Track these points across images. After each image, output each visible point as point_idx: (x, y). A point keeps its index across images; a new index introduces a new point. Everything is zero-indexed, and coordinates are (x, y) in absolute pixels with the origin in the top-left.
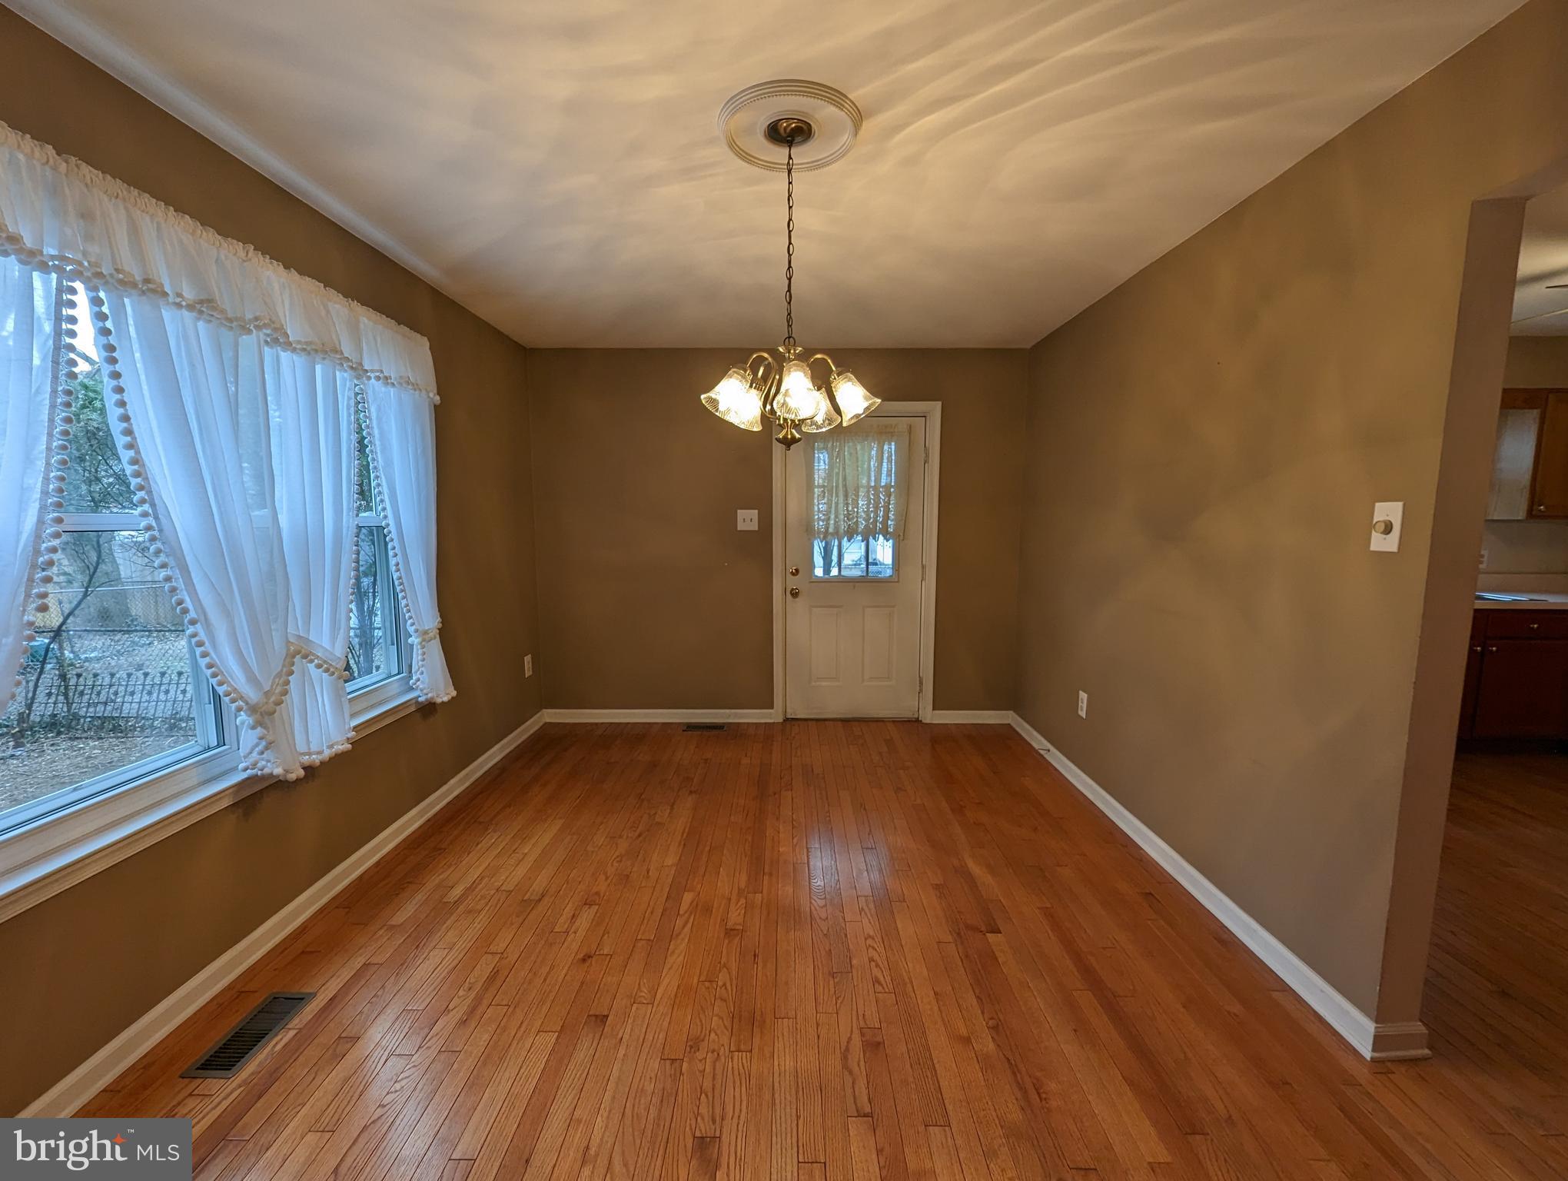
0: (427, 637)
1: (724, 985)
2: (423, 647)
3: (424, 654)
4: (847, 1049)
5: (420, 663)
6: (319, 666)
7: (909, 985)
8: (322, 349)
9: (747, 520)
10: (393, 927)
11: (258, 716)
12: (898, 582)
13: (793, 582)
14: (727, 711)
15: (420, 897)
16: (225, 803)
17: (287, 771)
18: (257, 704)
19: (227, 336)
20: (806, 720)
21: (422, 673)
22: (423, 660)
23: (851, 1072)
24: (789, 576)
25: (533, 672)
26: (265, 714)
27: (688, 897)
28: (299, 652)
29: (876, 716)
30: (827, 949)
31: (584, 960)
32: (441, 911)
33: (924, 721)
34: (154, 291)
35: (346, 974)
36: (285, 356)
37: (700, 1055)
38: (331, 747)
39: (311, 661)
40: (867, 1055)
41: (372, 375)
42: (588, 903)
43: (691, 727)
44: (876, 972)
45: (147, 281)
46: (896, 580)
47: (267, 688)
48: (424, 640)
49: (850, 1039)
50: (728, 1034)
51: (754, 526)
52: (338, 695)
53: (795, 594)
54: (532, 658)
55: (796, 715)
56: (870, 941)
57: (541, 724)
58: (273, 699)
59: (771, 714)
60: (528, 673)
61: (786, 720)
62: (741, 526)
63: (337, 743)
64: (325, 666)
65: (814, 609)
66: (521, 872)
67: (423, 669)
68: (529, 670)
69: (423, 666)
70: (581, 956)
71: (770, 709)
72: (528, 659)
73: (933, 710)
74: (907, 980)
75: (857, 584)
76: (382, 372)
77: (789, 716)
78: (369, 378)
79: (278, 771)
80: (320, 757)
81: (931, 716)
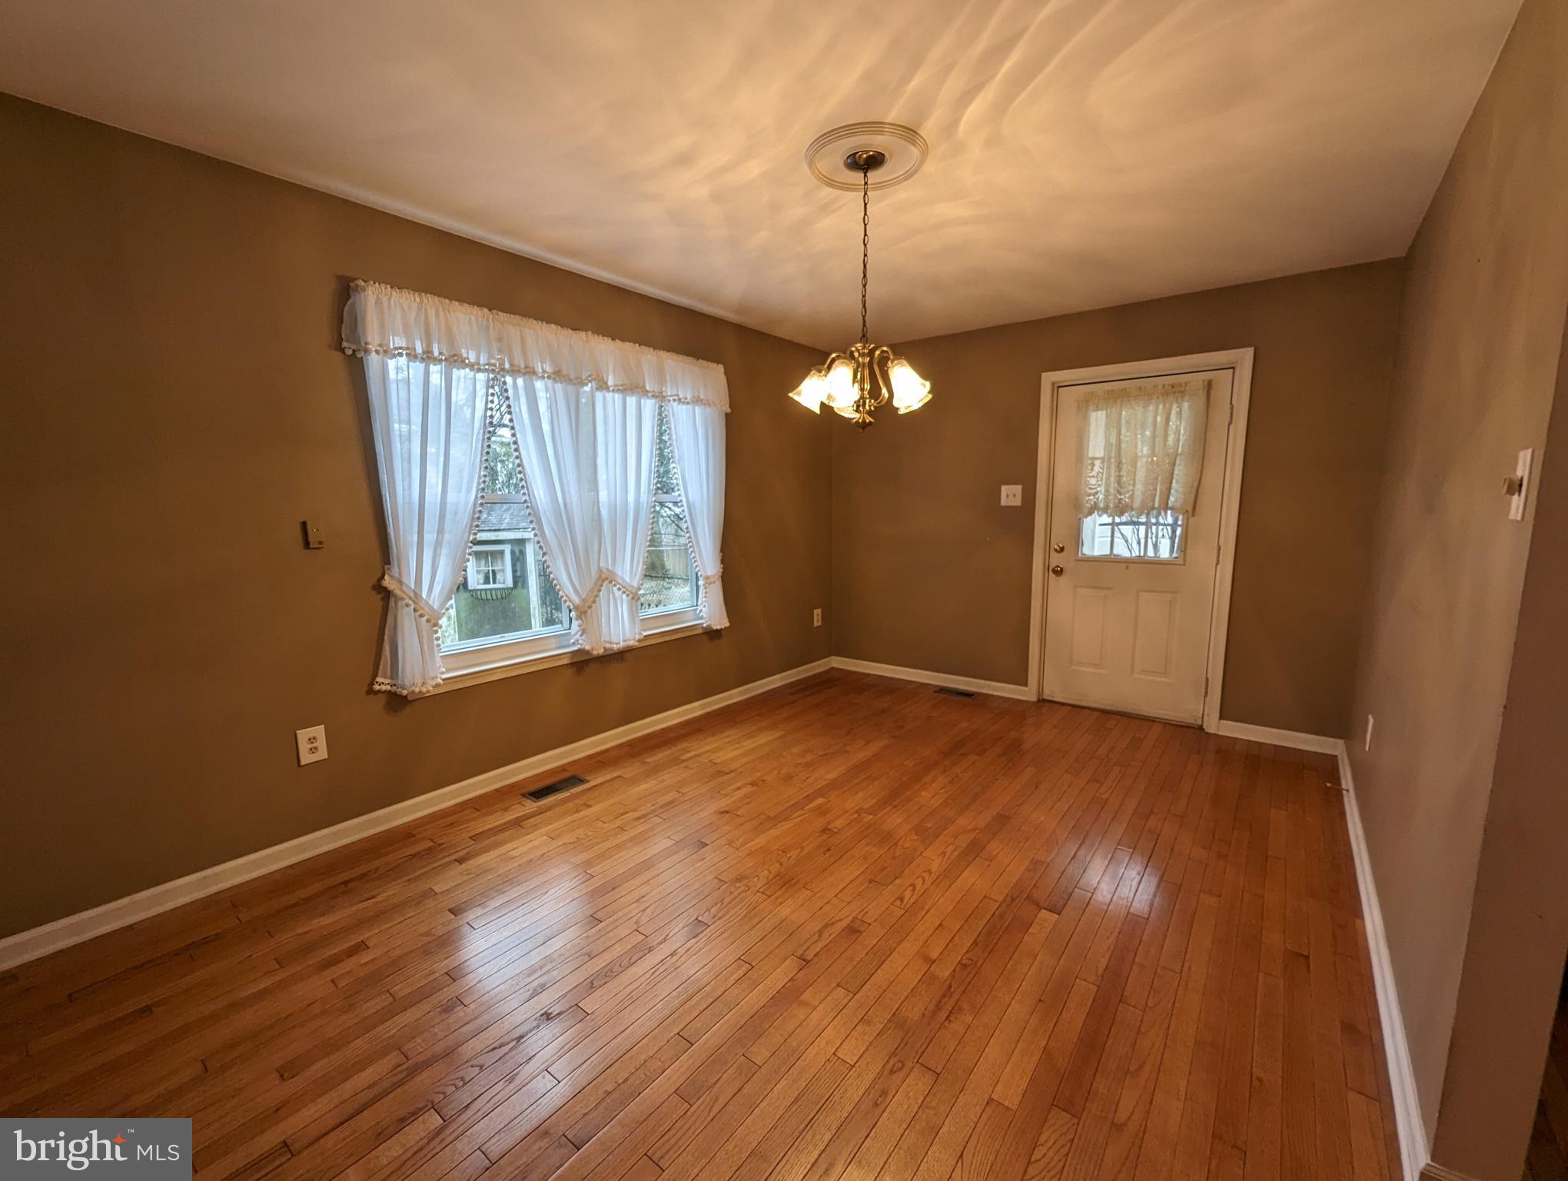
0: (708, 581)
1: (790, 857)
2: (706, 588)
3: (706, 593)
4: (832, 924)
5: (704, 599)
6: (619, 589)
7: (923, 913)
8: (632, 387)
9: (1010, 495)
10: (644, 763)
11: (579, 613)
12: (1184, 565)
13: (1056, 560)
14: (982, 681)
15: (668, 752)
16: (566, 661)
17: (593, 649)
18: (578, 606)
19: (570, 388)
20: (1063, 704)
21: (704, 606)
22: (705, 597)
23: (820, 936)
24: (1053, 553)
25: (822, 622)
26: (584, 611)
27: (820, 801)
28: (606, 579)
29: (1146, 714)
30: (885, 866)
31: (722, 813)
32: (675, 761)
33: (1206, 730)
34: (529, 372)
35: (609, 777)
36: (609, 395)
37: (738, 885)
38: (624, 641)
39: (615, 585)
40: (843, 933)
41: (671, 399)
42: (753, 784)
43: (942, 690)
44: (908, 894)
45: (526, 367)
46: (1182, 562)
47: (584, 597)
48: (706, 583)
49: (841, 920)
50: (765, 882)
51: (1017, 502)
52: (633, 613)
53: (1059, 572)
54: (822, 612)
55: (1053, 697)
56: (926, 875)
57: (828, 667)
58: (587, 605)
59: (1025, 691)
60: (816, 624)
61: (1039, 701)
62: (1004, 502)
63: (630, 640)
64: (624, 589)
65: (1079, 589)
66: (731, 755)
67: (706, 604)
68: (818, 621)
69: (705, 601)
70: (722, 810)
71: (1021, 685)
72: (817, 612)
73: (1221, 718)
74: (927, 908)
75: (1131, 566)
76: (678, 395)
77: (1045, 697)
78: (669, 401)
79: (587, 647)
80: (618, 646)
81: (1215, 725)
